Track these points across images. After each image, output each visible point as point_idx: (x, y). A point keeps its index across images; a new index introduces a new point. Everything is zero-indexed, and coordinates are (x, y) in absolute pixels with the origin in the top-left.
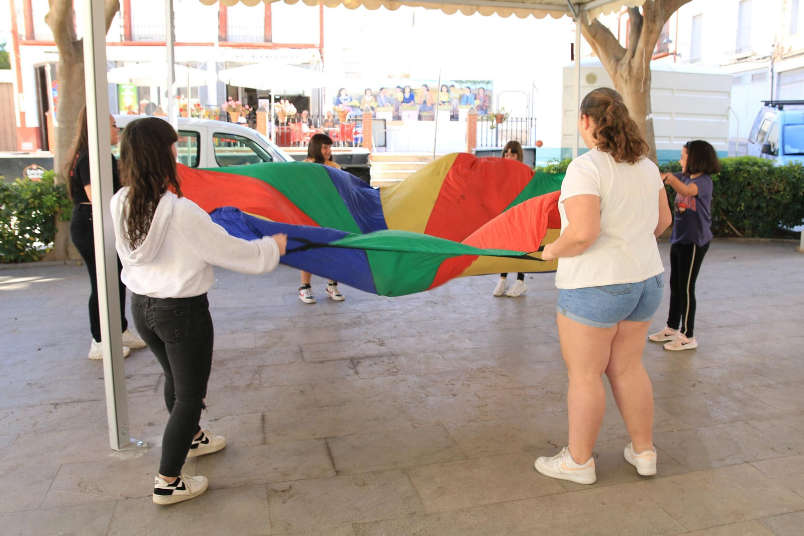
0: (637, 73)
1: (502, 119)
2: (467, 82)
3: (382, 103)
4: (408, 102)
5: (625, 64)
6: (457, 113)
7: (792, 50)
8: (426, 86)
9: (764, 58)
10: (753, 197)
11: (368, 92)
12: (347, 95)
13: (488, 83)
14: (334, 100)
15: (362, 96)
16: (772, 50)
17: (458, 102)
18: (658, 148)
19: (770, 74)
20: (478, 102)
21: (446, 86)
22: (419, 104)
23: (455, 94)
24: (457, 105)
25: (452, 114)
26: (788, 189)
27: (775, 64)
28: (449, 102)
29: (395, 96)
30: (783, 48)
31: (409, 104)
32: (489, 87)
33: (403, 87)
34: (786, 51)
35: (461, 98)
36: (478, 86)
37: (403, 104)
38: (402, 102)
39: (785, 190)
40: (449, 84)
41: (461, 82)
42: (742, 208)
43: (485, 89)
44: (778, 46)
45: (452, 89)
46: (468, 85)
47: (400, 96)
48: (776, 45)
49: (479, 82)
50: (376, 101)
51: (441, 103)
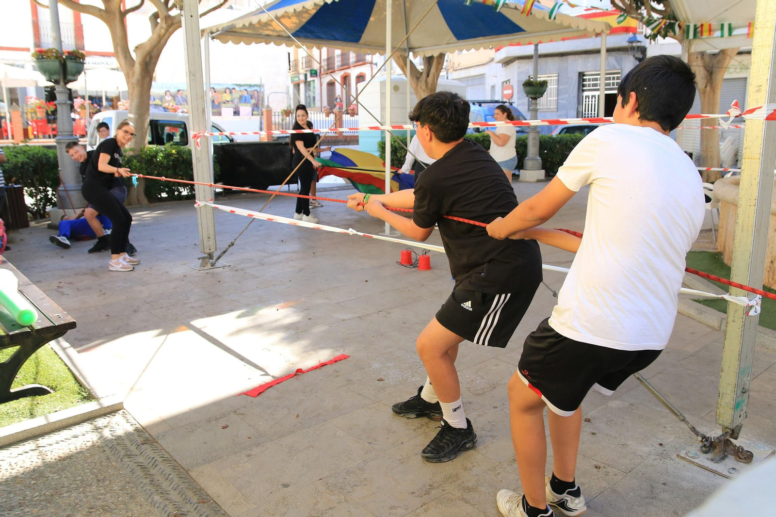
0: (431, 86)
1: (289, 114)
3: (179, 102)
5: (423, 80)
6: (238, 110)
7: (460, 65)
8: (214, 89)
13: (260, 86)
15: (163, 96)
17: (238, 101)
20: (253, 101)
21: (229, 89)
23: (236, 95)
24: (238, 103)
25: (235, 110)
28: (232, 101)
30: (454, 63)
34: (456, 65)
35: (241, 97)
36: (253, 89)
40: (231, 87)
41: (240, 85)
43: (258, 90)
44: (450, 62)
45: (233, 91)
46: (246, 88)
48: (449, 60)
49: (254, 86)
50: (175, 100)
51: (226, 102)
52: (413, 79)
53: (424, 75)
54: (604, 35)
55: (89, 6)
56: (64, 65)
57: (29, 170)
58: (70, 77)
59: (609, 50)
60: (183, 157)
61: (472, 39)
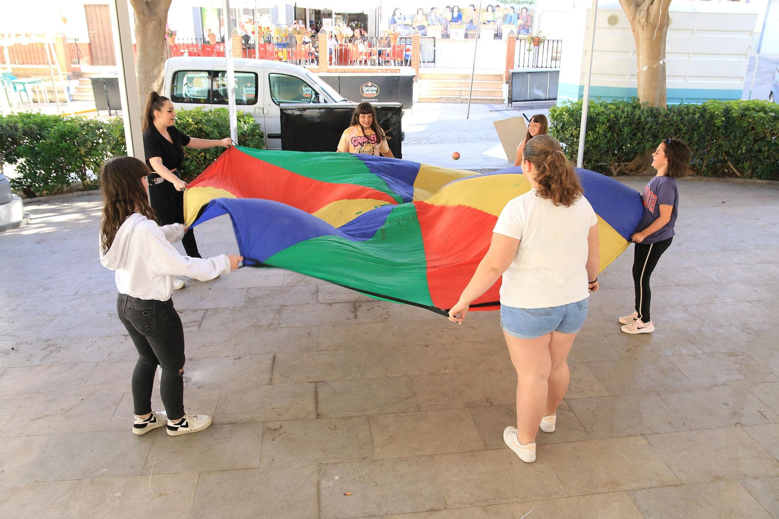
0: (654, 19)
1: (539, 42)
3: (432, 22)
4: (456, 22)
5: (644, 10)
6: (501, 32)
10: (756, 141)
11: (420, 12)
12: (401, 14)
13: (531, 3)
14: (389, 20)
15: (415, 15)
17: (502, 22)
20: (520, 22)
21: (492, 6)
22: (466, 23)
23: (499, 13)
24: (501, 24)
25: (496, 32)
28: (494, 21)
29: (444, 16)
31: (457, 23)
32: (531, 7)
33: (452, 6)
35: (505, 17)
36: (522, 6)
37: (451, 23)
38: (450, 21)
40: (494, 4)
42: (744, 151)
43: (528, 9)
45: (497, 9)
46: (512, 5)
47: (449, 16)
49: (523, 3)
50: (427, 20)
51: (486, 22)
52: (630, 6)
53: (648, 2)
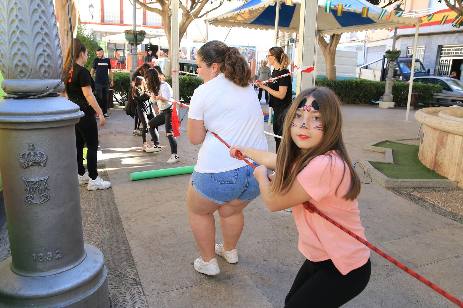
0: (332, 51)
2: (246, 46)
5: (328, 48)
7: (373, 39)
9: (362, 41)
10: (365, 92)
12: (196, 50)
13: (254, 47)
14: (190, 52)
16: (365, 38)
18: (337, 76)
19: (364, 48)
20: (249, 55)
26: (375, 89)
27: (366, 44)
30: (369, 38)
34: (370, 39)
35: (243, 53)
39: (374, 89)
40: (238, 47)
41: (243, 46)
42: (362, 95)
43: (253, 49)
46: (246, 48)
48: (367, 36)
49: (250, 47)
52: (323, 47)
53: (329, 46)
54: (417, 26)
55: (155, 8)
56: (136, 37)
57: (120, 83)
58: (138, 42)
59: (420, 35)
60: (192, 82)
61: (349, 27)
